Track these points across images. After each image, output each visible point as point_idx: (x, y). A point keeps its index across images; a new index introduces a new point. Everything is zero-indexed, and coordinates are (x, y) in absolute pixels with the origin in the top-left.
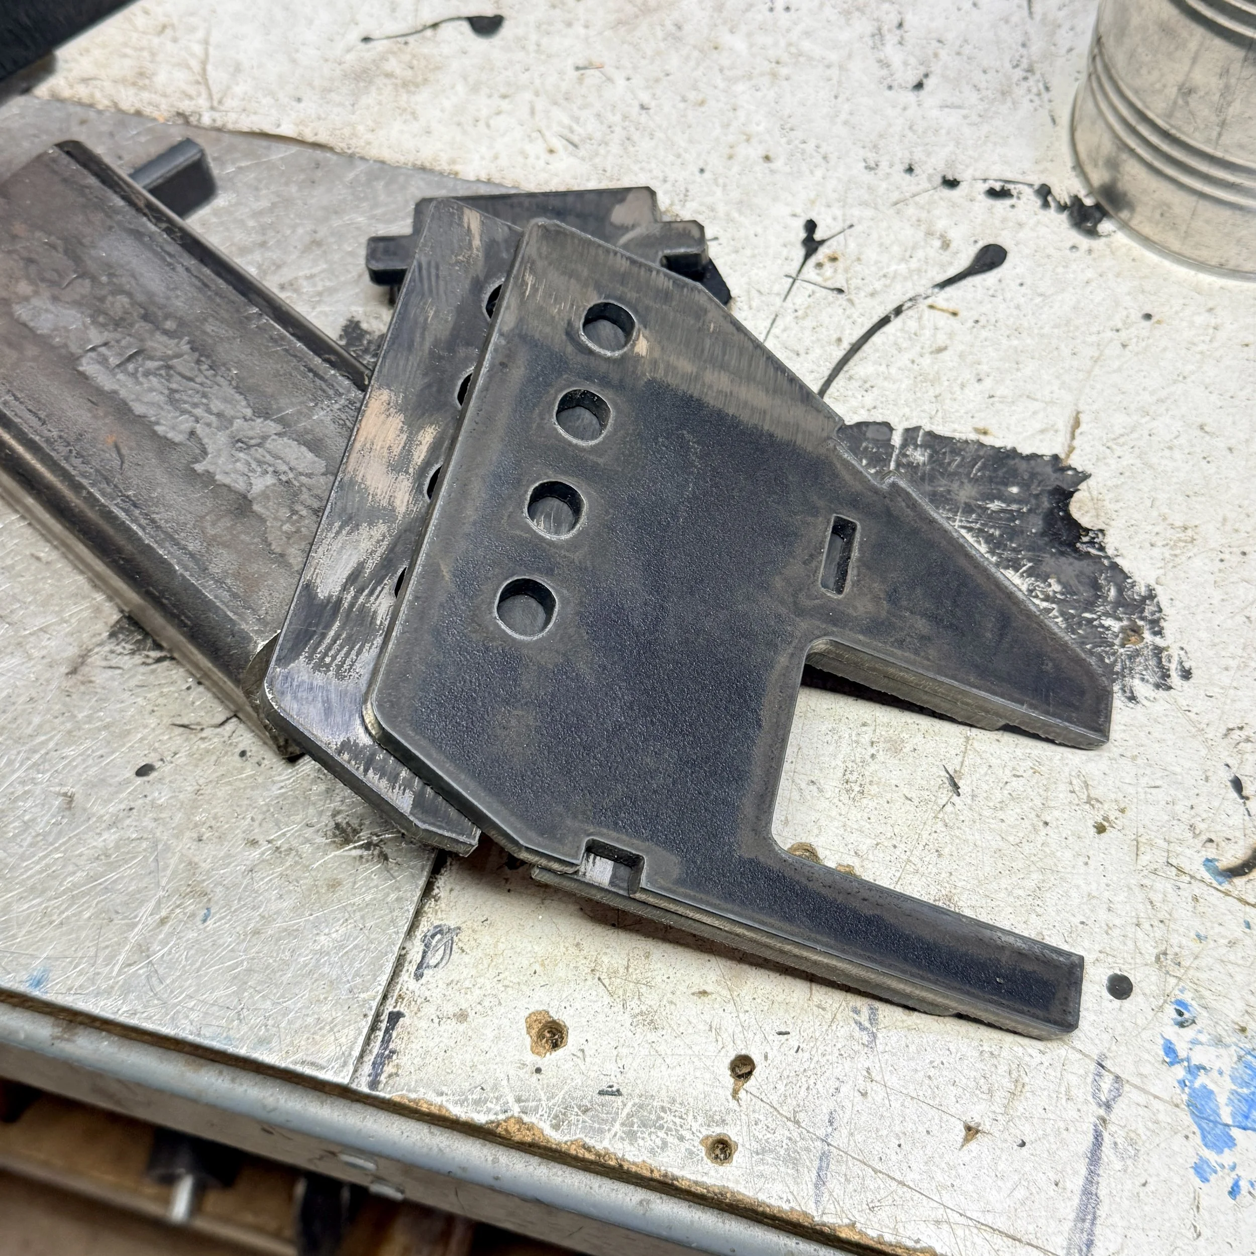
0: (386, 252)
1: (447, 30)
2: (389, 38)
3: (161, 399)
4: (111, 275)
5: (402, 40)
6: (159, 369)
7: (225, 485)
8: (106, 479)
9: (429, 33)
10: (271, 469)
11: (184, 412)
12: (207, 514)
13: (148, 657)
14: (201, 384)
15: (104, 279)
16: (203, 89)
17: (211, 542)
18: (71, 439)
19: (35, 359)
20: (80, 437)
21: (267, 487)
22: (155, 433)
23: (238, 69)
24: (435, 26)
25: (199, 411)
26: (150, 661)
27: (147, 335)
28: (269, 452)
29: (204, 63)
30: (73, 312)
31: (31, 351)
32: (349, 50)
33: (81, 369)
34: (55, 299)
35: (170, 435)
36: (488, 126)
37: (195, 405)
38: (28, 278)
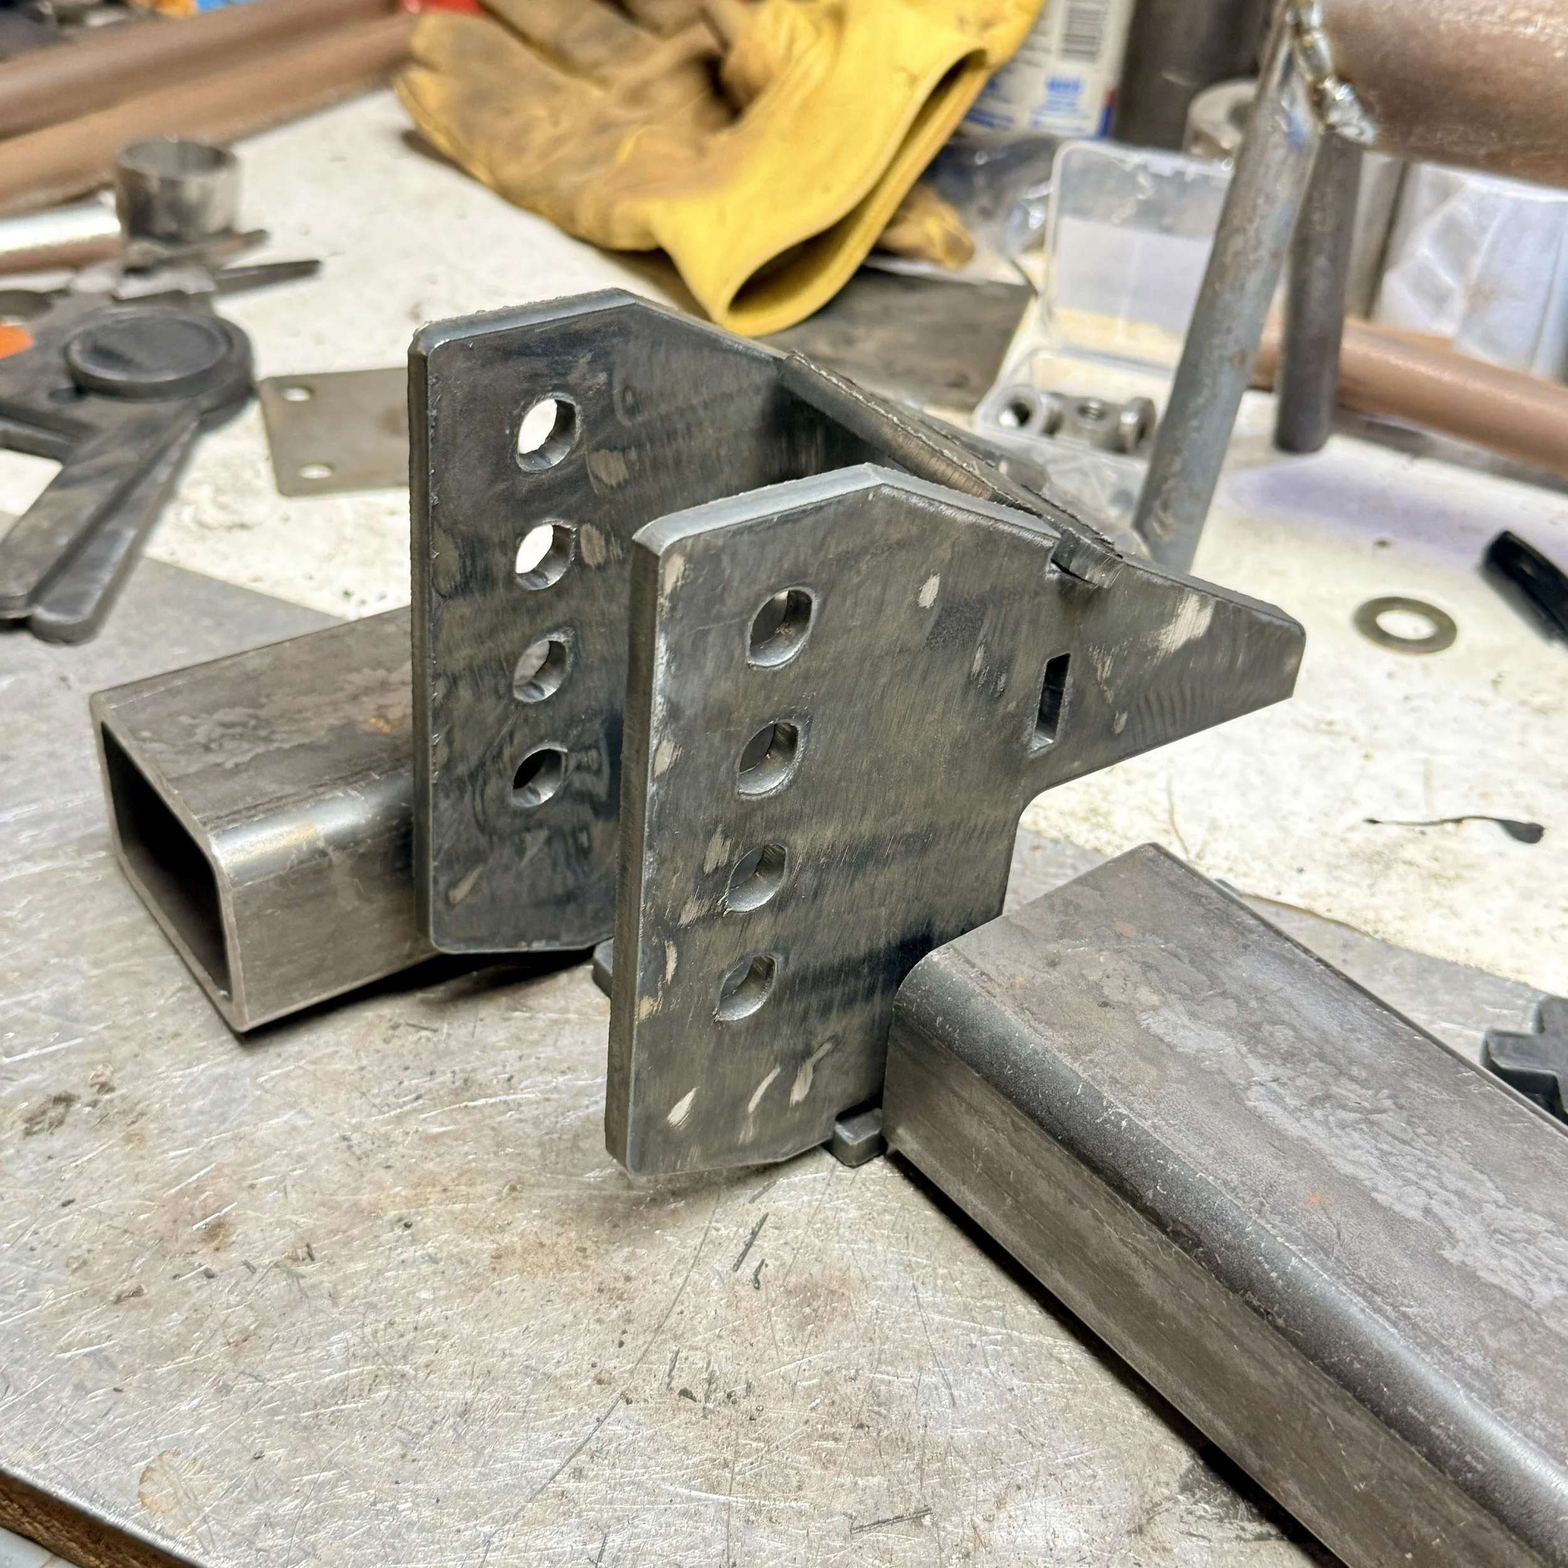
0: (1518, 1050)
1: (1473, 828)
2: (1399, 823)
3: (1374, 1161)
4: (1261, 999)
5: (1418, 829)
6: (1357, 1122)
7: (1494, 1286)
8: (1322, 1249)
9: (1450, 827)
10: (1553, 1276)
11: (1408, 1182)
12: (1480, 1320)
13: (1243, 1529)
14: (1423, 1151)
15: (1254, 1004)
16: (1174, 837)
17: (1498, 1357)
18: (1261, 1188)
19: (1181, 1081)
20: (1271, 1187)
21: (1556, 1298)
22: (1374, 1201)
23: (1214, 827)
24: (1458, 821)
25: (1430, 1185)
26: (1248, 1536)
27: (1331, 1080)
28: (1545, 1253)
29: (1171, 813)
30: (1220, 1034)
31: (1175, 1070)
32: (1352, 829)
33: (1249, 1104)
34: (1193, 1015)
35: (1398, 1207)
36: (1554, 939)
37: (1423, 1177)
38: (1149, 983)
